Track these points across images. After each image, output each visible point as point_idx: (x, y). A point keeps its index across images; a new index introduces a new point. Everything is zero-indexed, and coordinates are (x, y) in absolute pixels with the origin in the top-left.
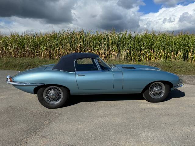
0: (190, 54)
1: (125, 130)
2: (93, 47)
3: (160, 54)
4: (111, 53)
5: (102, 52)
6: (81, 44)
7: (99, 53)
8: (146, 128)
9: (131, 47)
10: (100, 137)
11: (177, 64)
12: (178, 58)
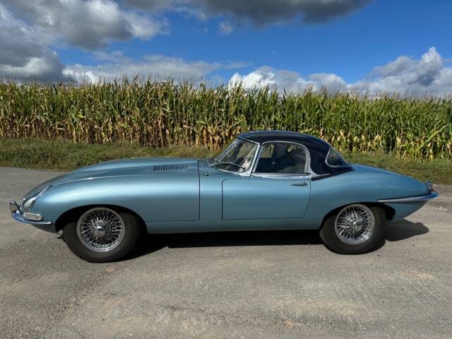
0: (399, 140)
1: (274, 280)
2: (193, 119)
3: (339, 139)
4: (234, 133)
5: (214, 131)
6: (165, 112)
7: (207, 131)
8: (313, 275)
9: (276, 121)
10: (225, 293)
11: (371, 160)
12: (373, 147)
